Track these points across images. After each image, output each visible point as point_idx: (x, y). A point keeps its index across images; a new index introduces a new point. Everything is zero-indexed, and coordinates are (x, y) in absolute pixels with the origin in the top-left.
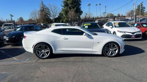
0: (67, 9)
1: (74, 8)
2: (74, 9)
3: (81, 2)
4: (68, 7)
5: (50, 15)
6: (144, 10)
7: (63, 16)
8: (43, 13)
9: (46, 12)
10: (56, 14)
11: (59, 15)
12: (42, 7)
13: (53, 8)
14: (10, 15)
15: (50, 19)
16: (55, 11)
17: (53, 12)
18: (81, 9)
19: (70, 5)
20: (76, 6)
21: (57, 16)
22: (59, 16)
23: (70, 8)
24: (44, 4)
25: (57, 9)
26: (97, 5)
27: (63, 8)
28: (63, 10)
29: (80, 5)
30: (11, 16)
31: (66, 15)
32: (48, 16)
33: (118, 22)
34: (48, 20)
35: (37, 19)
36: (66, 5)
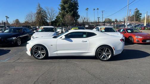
0: (64, 13)
1: (71, 11)
2: (71, 13)
3: (78, 6)
4: (66, 11)
5: (46, 18)
6: (141, 17)
7: (60, 19)
8: (40, 16)
9: (43, 15)
10: (53, 17)
11: (56, 18)
12: (39, 10)
13: (50, 11)
14: (6, 16)
15: (47, 22)
16: (52, 14)
17: (51, 15)
18: (78, 13)
19: (67, 9)
20: (73, 10)
21: (54, 20)
22: (56, 20)
23: (67, 12)
24: (41, 6)
25: (54, 12)
26: (94, 9)
27: (60, 11)
28: (60, 14)
29: (77, 9)
30: (6, 18)
31: (62, 19)
32: (44, 19)
33: (104, 27)
34: (45, 22)
35: (33, 21)
36: (63, 8)
